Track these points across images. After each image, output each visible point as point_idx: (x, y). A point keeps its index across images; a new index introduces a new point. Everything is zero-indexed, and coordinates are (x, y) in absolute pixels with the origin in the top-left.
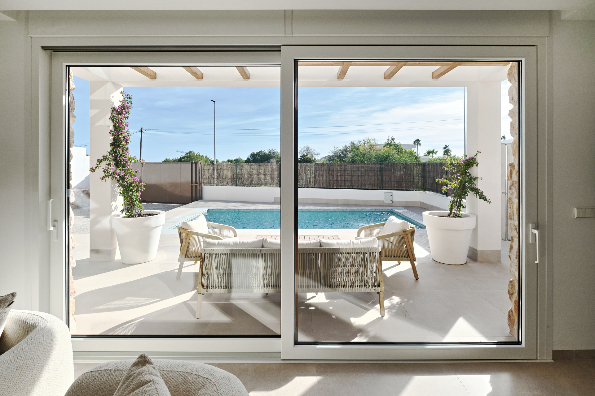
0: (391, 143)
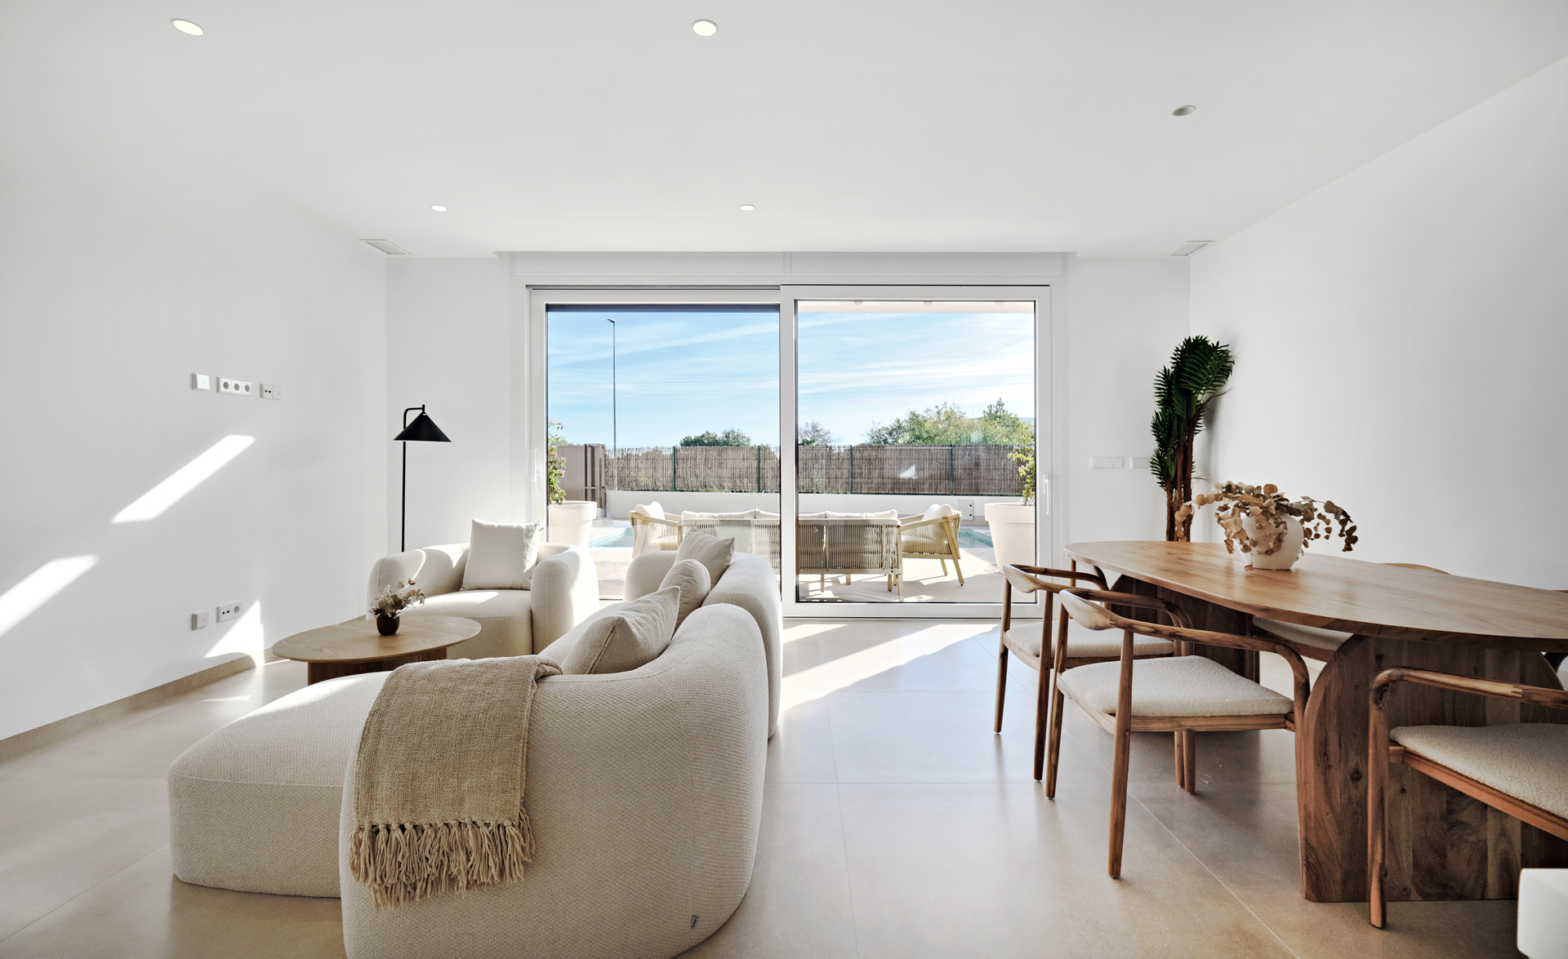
0: (996, 412)
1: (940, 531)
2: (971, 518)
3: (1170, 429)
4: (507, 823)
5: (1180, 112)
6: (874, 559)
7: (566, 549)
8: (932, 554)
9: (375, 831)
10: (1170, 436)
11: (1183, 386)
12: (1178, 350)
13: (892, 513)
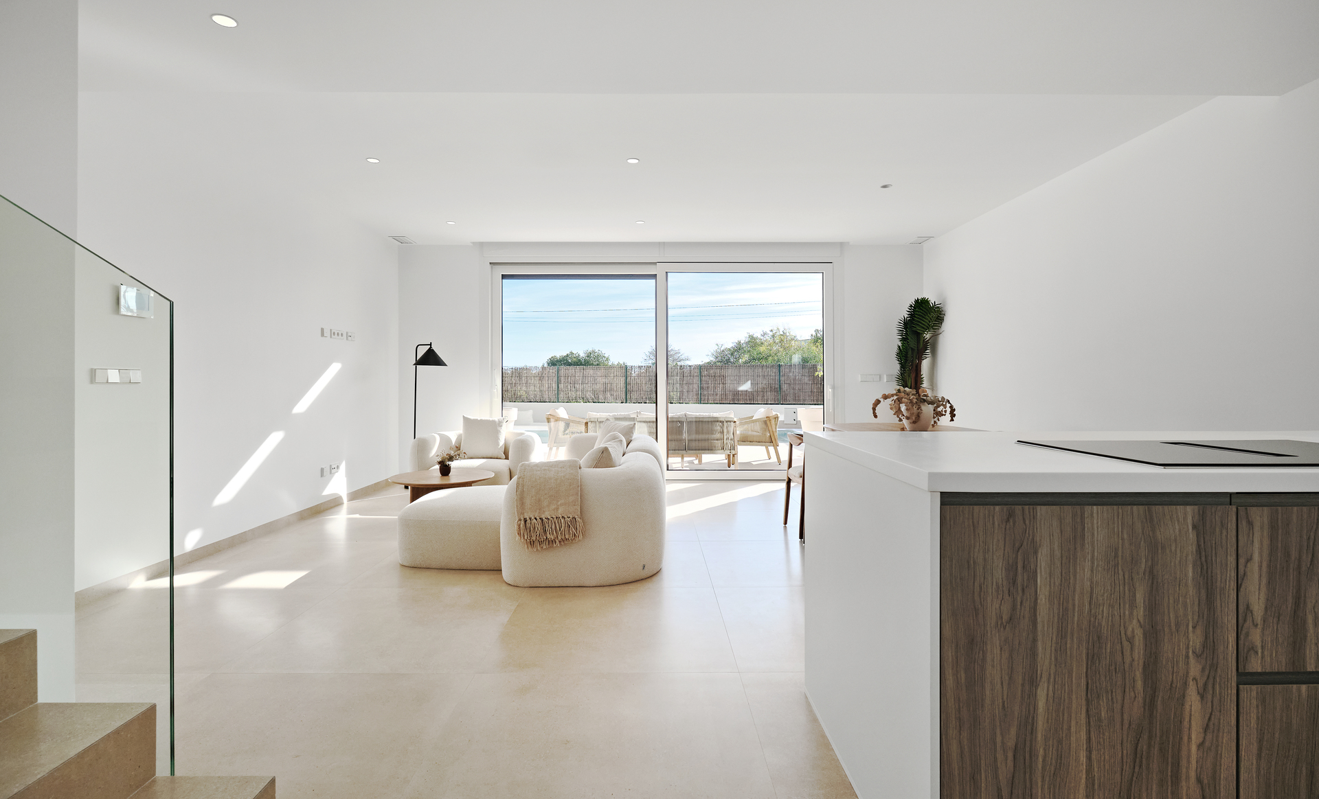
1: (764, 426)
2: (795, 422)
3: (906, 356)
4: (576, 517)
5: (885, 187)
6: (718, 443)
7: (524, 434)
8: (759, 442)
9: (525, 521)
10: (906, 360)
11: (914, 329)
12: (911, 306)
13: (730, 413)
